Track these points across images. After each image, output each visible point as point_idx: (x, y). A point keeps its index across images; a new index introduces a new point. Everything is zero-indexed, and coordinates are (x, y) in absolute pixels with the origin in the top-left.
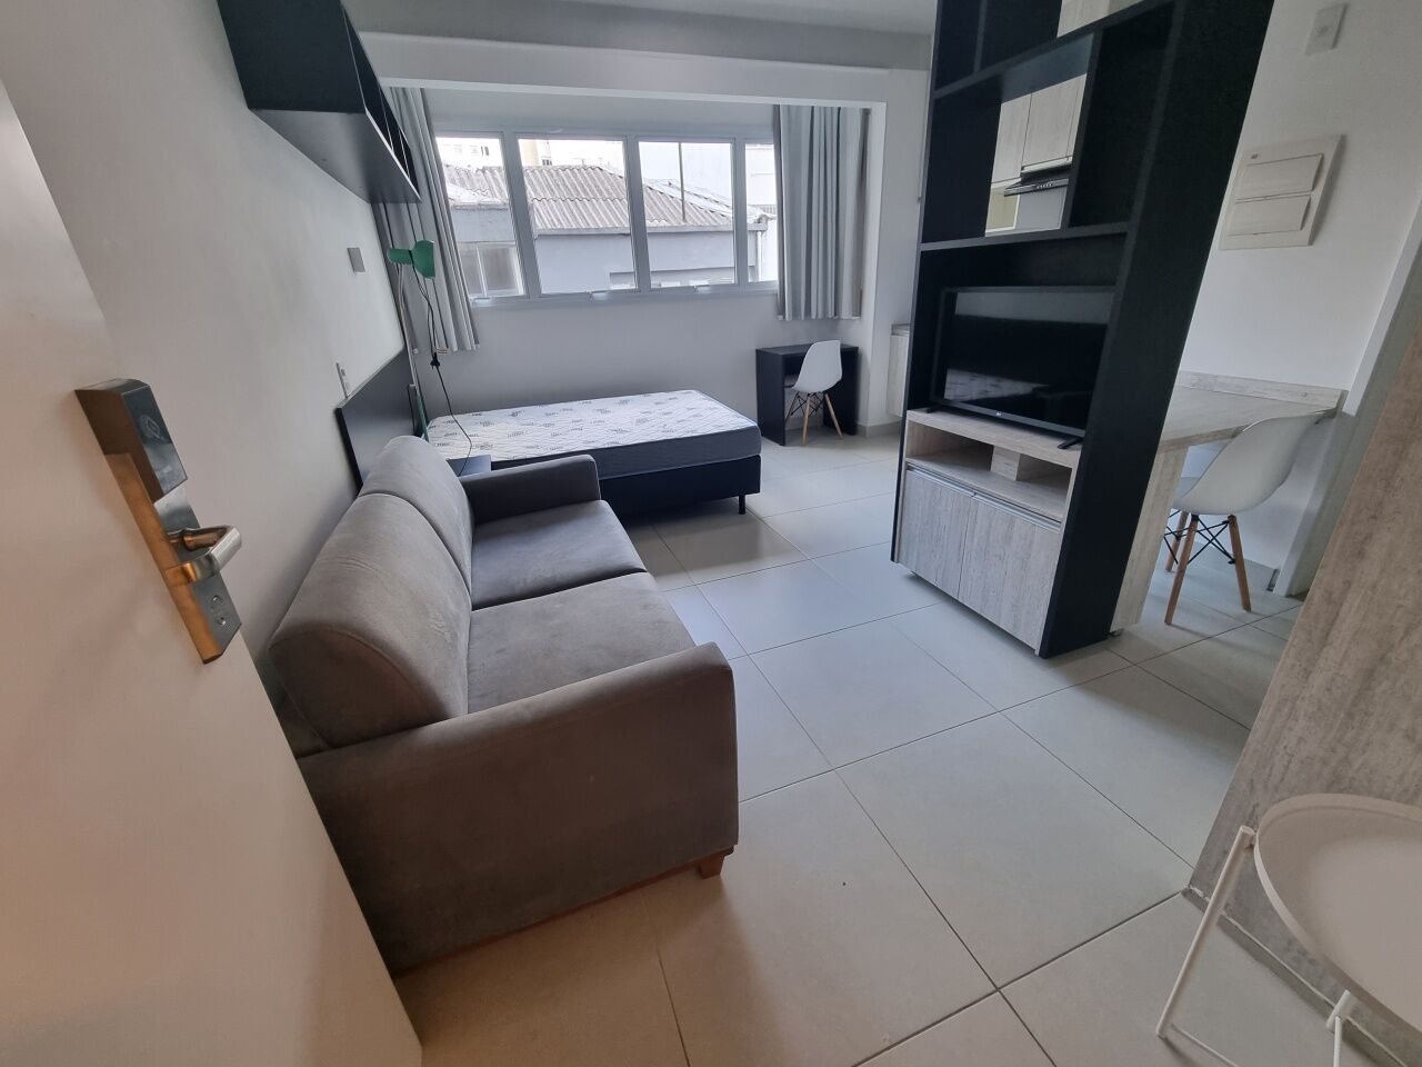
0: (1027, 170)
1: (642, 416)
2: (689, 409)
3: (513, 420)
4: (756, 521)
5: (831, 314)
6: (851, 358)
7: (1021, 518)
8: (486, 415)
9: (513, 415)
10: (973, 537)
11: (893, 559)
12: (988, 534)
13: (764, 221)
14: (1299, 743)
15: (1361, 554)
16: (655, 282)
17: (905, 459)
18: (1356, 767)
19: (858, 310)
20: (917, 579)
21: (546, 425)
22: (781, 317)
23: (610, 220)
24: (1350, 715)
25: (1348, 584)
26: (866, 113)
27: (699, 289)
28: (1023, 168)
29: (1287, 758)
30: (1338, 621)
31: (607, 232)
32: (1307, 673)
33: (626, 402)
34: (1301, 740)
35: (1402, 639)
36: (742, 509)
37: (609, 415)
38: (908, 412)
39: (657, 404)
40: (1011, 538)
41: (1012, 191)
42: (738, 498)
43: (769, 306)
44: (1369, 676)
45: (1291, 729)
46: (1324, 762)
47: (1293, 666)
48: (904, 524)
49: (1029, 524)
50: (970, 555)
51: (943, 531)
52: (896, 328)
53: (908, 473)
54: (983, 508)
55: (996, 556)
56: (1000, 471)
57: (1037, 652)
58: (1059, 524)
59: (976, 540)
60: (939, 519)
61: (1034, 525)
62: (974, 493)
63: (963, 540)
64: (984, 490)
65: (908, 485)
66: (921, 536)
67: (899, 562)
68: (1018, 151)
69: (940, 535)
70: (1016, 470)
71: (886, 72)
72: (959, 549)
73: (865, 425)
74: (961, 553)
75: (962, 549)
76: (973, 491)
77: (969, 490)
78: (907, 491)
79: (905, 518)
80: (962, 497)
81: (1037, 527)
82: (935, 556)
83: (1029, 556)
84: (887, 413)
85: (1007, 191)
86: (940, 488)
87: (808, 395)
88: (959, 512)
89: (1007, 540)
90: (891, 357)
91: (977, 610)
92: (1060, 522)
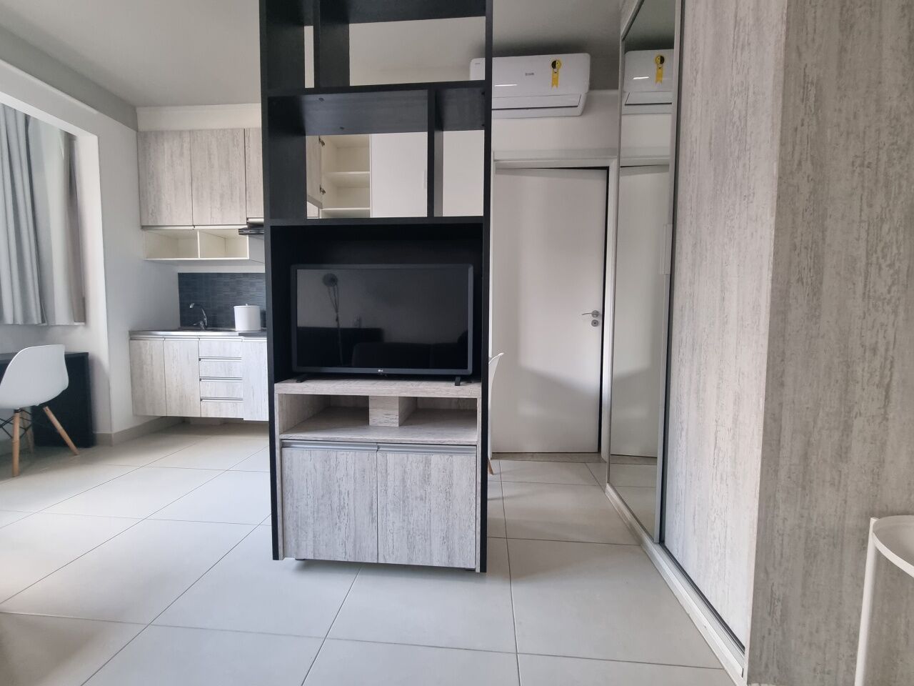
0: (250, 220)
6: (79, 365)
7: (436, 459)
10: (386, 490)
11: (276, 556)
12: (403, 480)
14: (784, 522)
15: (782, 385)
17: (278, 436)
18: (815, 519)
19: (80, 311)
20: (309, 565)
24: (804, 488)
25: (781, 404)
26: (70, 140)
28: (247, 219)
29: (780, 538)
30: (783, 430)
32: (776, 471)
34: (785, 519)
35: (814, 427)
38: (276, 385)
40: (429, 476)
41: (245, 232)
44: (805, 457)
45: (777, 516)
46: (800, 527)
47: (768, 471)
48: (288, 509)
49: (447, 457)
50: (386, 510)
51: (346, 497)
52: (134, 335)
53: (286, 451)
54: (393, 458)
55: (416, 498)
56: (380, 423)
57: (478, 570)
58: (475, 447)
59: (390, 491)
60: (339, 486)
61: (452, 456)
62: (379, 447)
63: (375, 497)
64: (391, 440)
65: (286, 464)
66: (315, 515)
67: (284, 556)
68: (241, 206)
69: (342, 503)
70: (398, 417)
71: (95, 112)
72: (371, 508)
73: (108, 432)
74: (375, 511)
75: (375, 507)
76: (378, 446)
77: (373, 446)
78: (286, 471)
79: (288, 502)
80: (366, 454)
81: (454, 457)
82: (339, 529)
83: (451, 485)
84: (135, 415)
85: (241, 232)
86: (334, 454)
87: (16, 411)
88: (364, 471)
89: (426, 479)
90: (132, 363)
91: (404, 562)
92: (476, 446)
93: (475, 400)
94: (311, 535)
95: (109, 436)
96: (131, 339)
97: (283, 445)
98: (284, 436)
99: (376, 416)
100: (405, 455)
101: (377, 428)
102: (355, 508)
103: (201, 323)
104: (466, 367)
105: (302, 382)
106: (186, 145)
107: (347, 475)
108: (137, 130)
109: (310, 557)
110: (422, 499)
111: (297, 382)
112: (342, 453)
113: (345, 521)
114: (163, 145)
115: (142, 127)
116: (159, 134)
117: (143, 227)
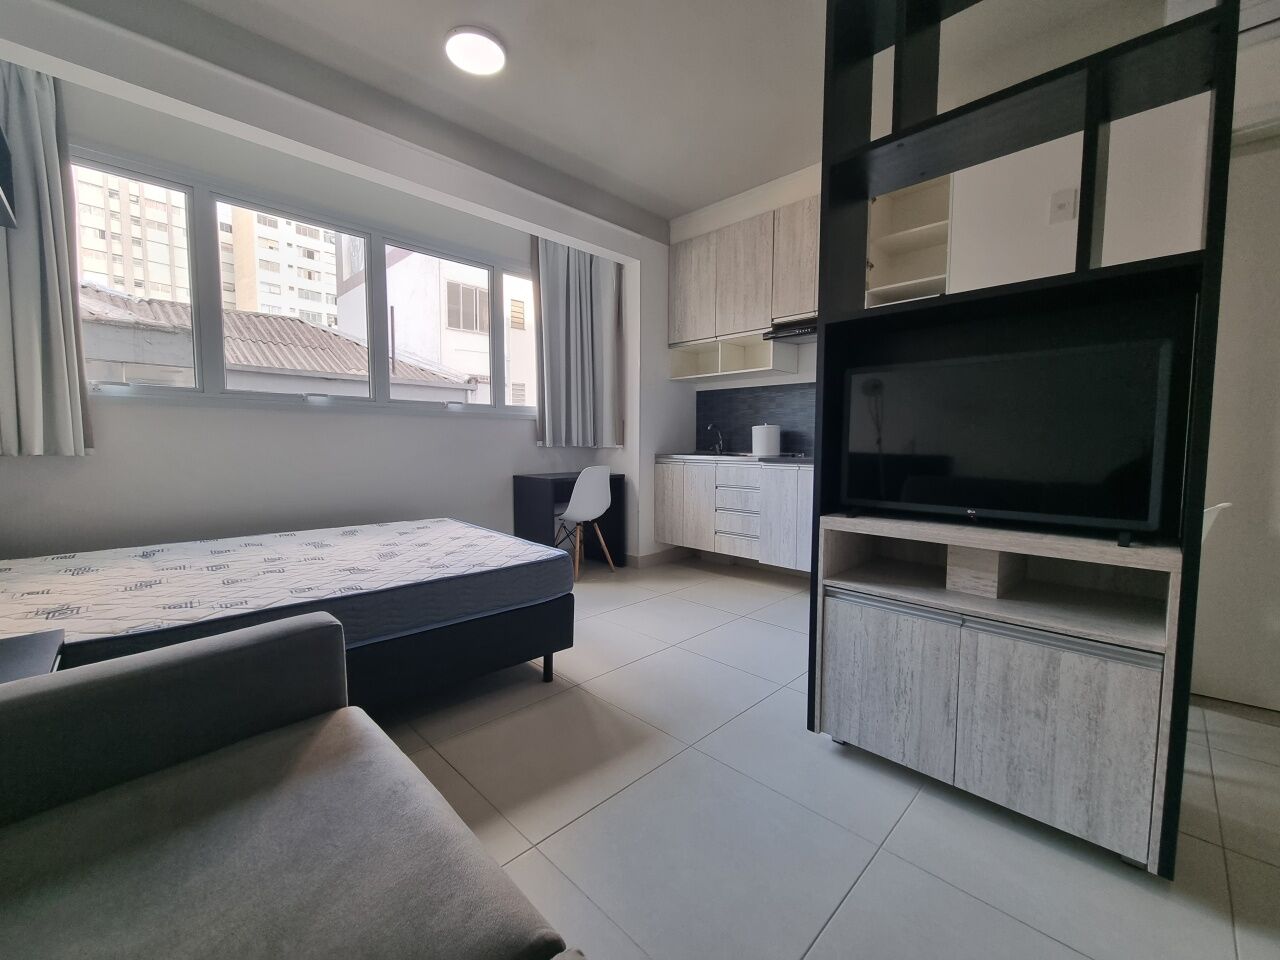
0: (776, 321)
1: (385, 550)
2: (454, 539)
3: (144, 563)
4: (572, 689)
5: (590, 444)
6: (618, 484)
7: (1069, 659)
8: (82, 559)
9: (145, 555)
10: (973, 687)
11: (811, 727)
13: (473, 382)
16: (395, 394)
17: (821, 580)
19: (621, 438)
21: (210, 568)
22: (540, 443)
23: (310, 364)
26: (620, 268)
27: (450, 405)
28: (773, 320)
31: (305, 374)
33: (353, 533)
36: (548, 674)
37: (326, 550)
38: (822, 519)
39: (401, 534)
40: (1055, 684)
41: (770, 336)
42: (542, 659)
43: (526, 430)
48: (829, 674)
49: (1093, 660)
50: (973, 715)
51: (909, 679)
52: (660, 457)
53: (829, 600)
54: (986, 641)
55: (1028, 712)
56: (964, 588)
57: (1153, 869)
58: (1161, 657)
59: (981, 690)
60: (899, 662)
61: (1106, 662)
62: (964, 621)
63: (954, 691)
64: (987, 615)
65: (830, 617)
66: (864, 690)
67: (821, 730)
68: (766, 307)
69: (903, 686)
70: (996, 584)
71: (638, 236)
72: (947, 705)
73: (636, 555)
74: (952, 711)
75: (953, 703)
76: (963, 619)
77: (955, 617)
78: (829, 626)
79: (829, 665)
80: (942, 627)
81: (1110, 664)
82: (897, 719)
83: (1100, 710)
84: (656, 542)
85: (766, 337)
86: (893, 617)
87: (578, 524)
88: (939, 650)
89: (1049, 686)
90: (656, 485)
91: (1001, 801)
92: (1163, 655)
93: (1167, 575)
94: (856, 716)
95: (636, 558)
96: (657, 463)
97: (826, 594)
98: (828, 582)
99: (956, 576)
100: (1008, 641)
101: (957, 594)
102: (921, 698)
103: (717, 447)
104: (1145, 517)
105: (853, 517)
106: (713, 248)
107: (912, 650)
108: (668, 244)
109: (854, 742)
110: (1038, 715)
111: (848, 517)
112: (906, 618)
113: (906, 711)
114: (691, 253)
115: (674, 239)
116: (687, 243)
117: (670, 346)
